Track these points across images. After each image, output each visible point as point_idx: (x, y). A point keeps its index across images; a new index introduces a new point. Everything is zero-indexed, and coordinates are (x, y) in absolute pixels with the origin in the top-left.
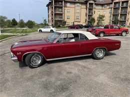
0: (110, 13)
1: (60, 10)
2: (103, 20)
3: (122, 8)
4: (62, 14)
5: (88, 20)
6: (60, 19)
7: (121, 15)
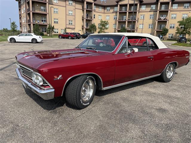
0: (115, 19)
1: (42, 8)
2: (107, 29)
3: (129, 13)
4: (46, 15)
5: (85, 27)
6: (42, 23)
7: (128, 22)
